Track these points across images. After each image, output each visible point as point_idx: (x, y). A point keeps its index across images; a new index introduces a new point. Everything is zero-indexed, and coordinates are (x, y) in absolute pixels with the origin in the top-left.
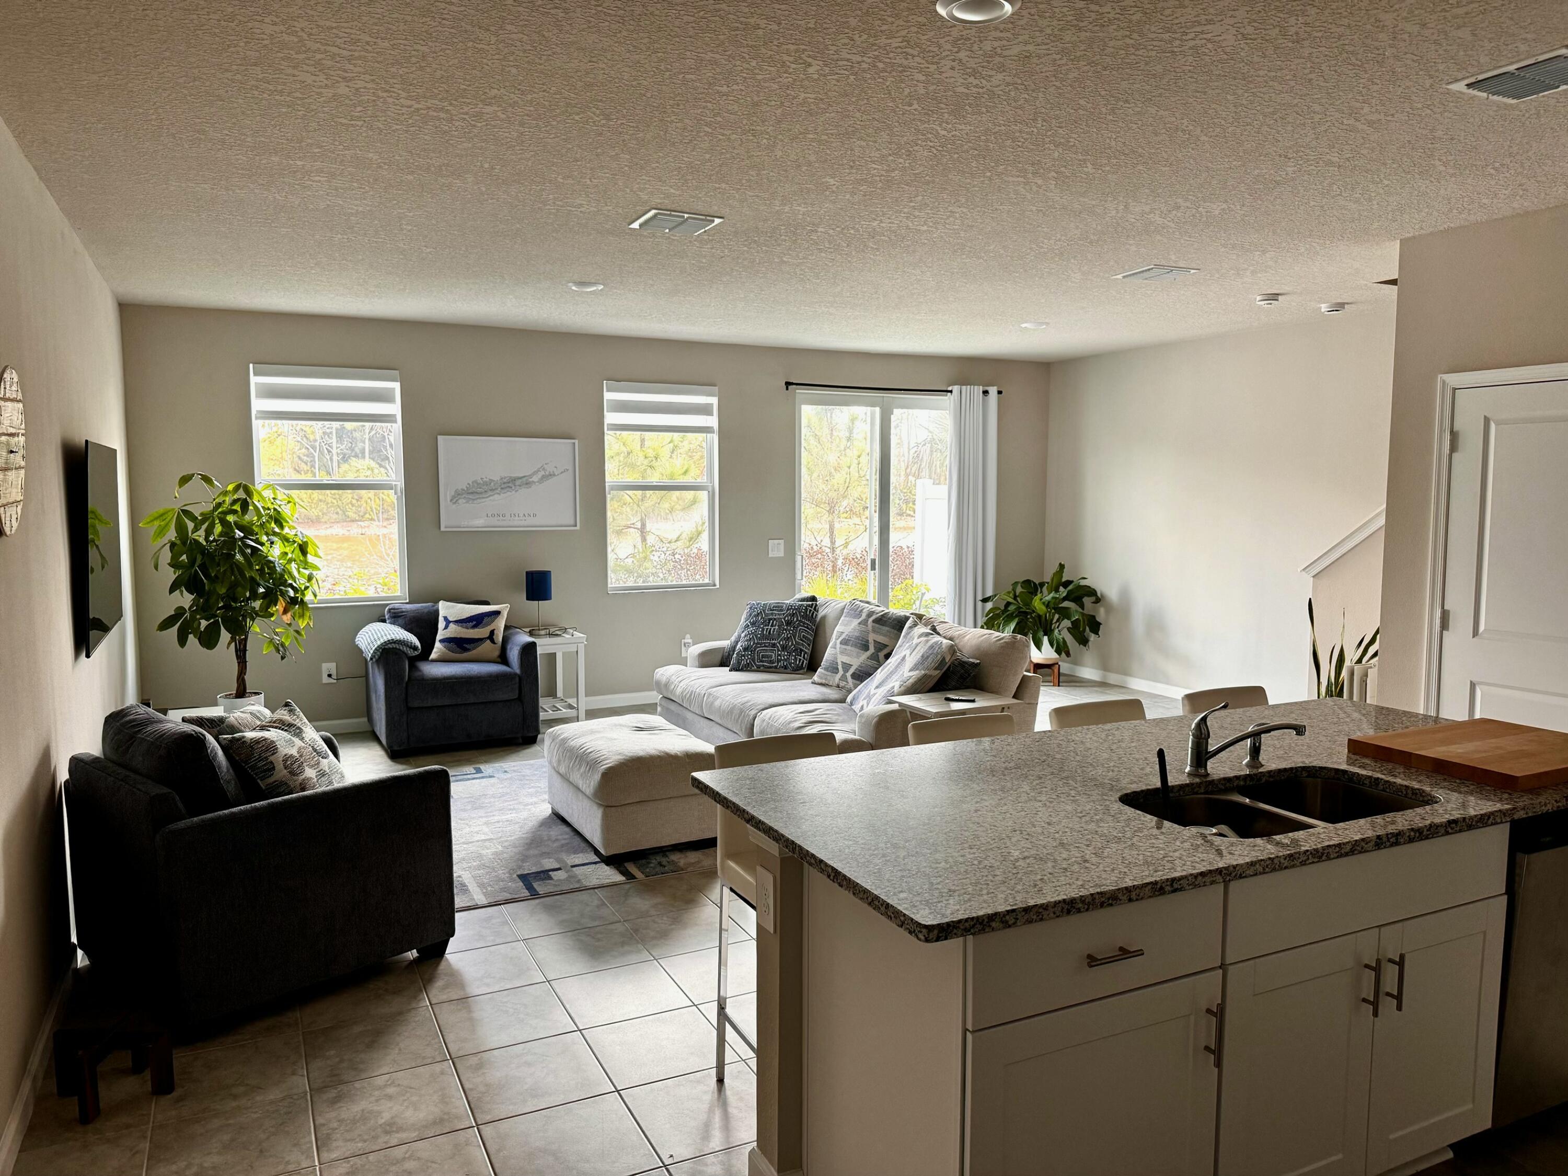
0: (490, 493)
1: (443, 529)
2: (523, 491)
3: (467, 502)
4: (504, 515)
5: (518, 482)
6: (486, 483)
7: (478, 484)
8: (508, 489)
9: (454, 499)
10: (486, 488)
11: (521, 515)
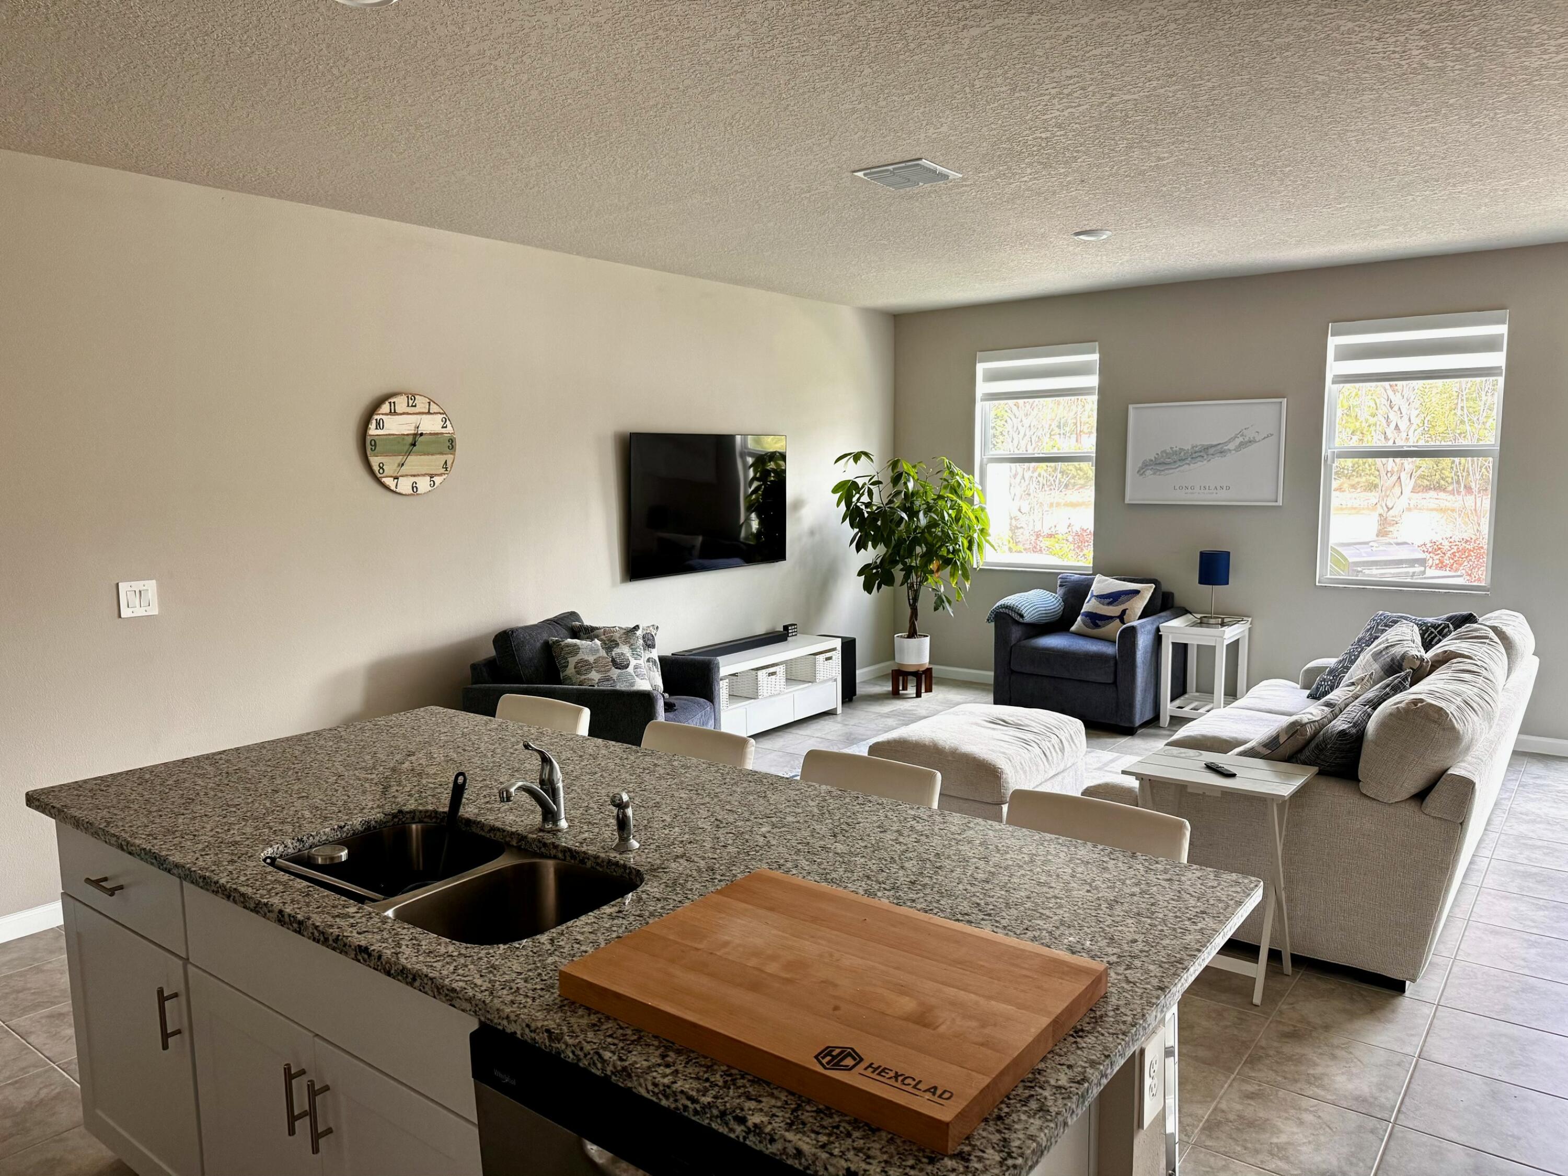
0: (1179, 463)
1: (1127, 501)
2: (1217, 461)
3: (1154, 474)
4: (1192, 488)
5: (1211, 451)
6: (1175, 453)
7: (1167, 454)
8: (1199, 459)
9: (1141, 471)
10: (1175, 457)
11: (1212, 487)
